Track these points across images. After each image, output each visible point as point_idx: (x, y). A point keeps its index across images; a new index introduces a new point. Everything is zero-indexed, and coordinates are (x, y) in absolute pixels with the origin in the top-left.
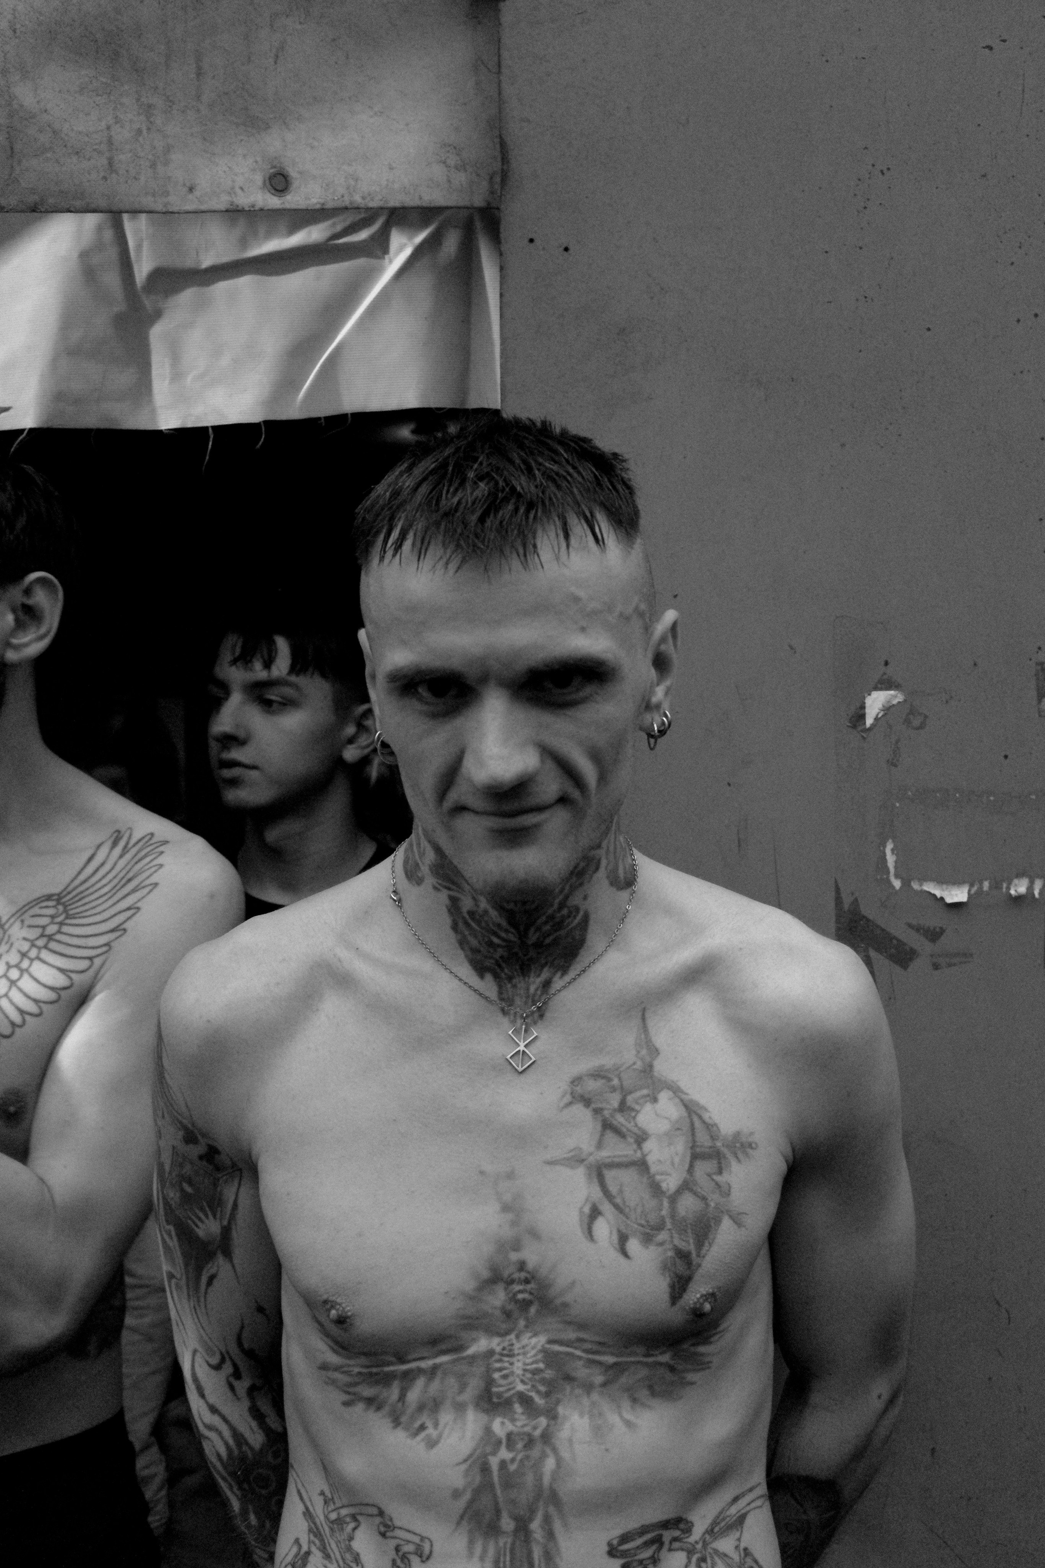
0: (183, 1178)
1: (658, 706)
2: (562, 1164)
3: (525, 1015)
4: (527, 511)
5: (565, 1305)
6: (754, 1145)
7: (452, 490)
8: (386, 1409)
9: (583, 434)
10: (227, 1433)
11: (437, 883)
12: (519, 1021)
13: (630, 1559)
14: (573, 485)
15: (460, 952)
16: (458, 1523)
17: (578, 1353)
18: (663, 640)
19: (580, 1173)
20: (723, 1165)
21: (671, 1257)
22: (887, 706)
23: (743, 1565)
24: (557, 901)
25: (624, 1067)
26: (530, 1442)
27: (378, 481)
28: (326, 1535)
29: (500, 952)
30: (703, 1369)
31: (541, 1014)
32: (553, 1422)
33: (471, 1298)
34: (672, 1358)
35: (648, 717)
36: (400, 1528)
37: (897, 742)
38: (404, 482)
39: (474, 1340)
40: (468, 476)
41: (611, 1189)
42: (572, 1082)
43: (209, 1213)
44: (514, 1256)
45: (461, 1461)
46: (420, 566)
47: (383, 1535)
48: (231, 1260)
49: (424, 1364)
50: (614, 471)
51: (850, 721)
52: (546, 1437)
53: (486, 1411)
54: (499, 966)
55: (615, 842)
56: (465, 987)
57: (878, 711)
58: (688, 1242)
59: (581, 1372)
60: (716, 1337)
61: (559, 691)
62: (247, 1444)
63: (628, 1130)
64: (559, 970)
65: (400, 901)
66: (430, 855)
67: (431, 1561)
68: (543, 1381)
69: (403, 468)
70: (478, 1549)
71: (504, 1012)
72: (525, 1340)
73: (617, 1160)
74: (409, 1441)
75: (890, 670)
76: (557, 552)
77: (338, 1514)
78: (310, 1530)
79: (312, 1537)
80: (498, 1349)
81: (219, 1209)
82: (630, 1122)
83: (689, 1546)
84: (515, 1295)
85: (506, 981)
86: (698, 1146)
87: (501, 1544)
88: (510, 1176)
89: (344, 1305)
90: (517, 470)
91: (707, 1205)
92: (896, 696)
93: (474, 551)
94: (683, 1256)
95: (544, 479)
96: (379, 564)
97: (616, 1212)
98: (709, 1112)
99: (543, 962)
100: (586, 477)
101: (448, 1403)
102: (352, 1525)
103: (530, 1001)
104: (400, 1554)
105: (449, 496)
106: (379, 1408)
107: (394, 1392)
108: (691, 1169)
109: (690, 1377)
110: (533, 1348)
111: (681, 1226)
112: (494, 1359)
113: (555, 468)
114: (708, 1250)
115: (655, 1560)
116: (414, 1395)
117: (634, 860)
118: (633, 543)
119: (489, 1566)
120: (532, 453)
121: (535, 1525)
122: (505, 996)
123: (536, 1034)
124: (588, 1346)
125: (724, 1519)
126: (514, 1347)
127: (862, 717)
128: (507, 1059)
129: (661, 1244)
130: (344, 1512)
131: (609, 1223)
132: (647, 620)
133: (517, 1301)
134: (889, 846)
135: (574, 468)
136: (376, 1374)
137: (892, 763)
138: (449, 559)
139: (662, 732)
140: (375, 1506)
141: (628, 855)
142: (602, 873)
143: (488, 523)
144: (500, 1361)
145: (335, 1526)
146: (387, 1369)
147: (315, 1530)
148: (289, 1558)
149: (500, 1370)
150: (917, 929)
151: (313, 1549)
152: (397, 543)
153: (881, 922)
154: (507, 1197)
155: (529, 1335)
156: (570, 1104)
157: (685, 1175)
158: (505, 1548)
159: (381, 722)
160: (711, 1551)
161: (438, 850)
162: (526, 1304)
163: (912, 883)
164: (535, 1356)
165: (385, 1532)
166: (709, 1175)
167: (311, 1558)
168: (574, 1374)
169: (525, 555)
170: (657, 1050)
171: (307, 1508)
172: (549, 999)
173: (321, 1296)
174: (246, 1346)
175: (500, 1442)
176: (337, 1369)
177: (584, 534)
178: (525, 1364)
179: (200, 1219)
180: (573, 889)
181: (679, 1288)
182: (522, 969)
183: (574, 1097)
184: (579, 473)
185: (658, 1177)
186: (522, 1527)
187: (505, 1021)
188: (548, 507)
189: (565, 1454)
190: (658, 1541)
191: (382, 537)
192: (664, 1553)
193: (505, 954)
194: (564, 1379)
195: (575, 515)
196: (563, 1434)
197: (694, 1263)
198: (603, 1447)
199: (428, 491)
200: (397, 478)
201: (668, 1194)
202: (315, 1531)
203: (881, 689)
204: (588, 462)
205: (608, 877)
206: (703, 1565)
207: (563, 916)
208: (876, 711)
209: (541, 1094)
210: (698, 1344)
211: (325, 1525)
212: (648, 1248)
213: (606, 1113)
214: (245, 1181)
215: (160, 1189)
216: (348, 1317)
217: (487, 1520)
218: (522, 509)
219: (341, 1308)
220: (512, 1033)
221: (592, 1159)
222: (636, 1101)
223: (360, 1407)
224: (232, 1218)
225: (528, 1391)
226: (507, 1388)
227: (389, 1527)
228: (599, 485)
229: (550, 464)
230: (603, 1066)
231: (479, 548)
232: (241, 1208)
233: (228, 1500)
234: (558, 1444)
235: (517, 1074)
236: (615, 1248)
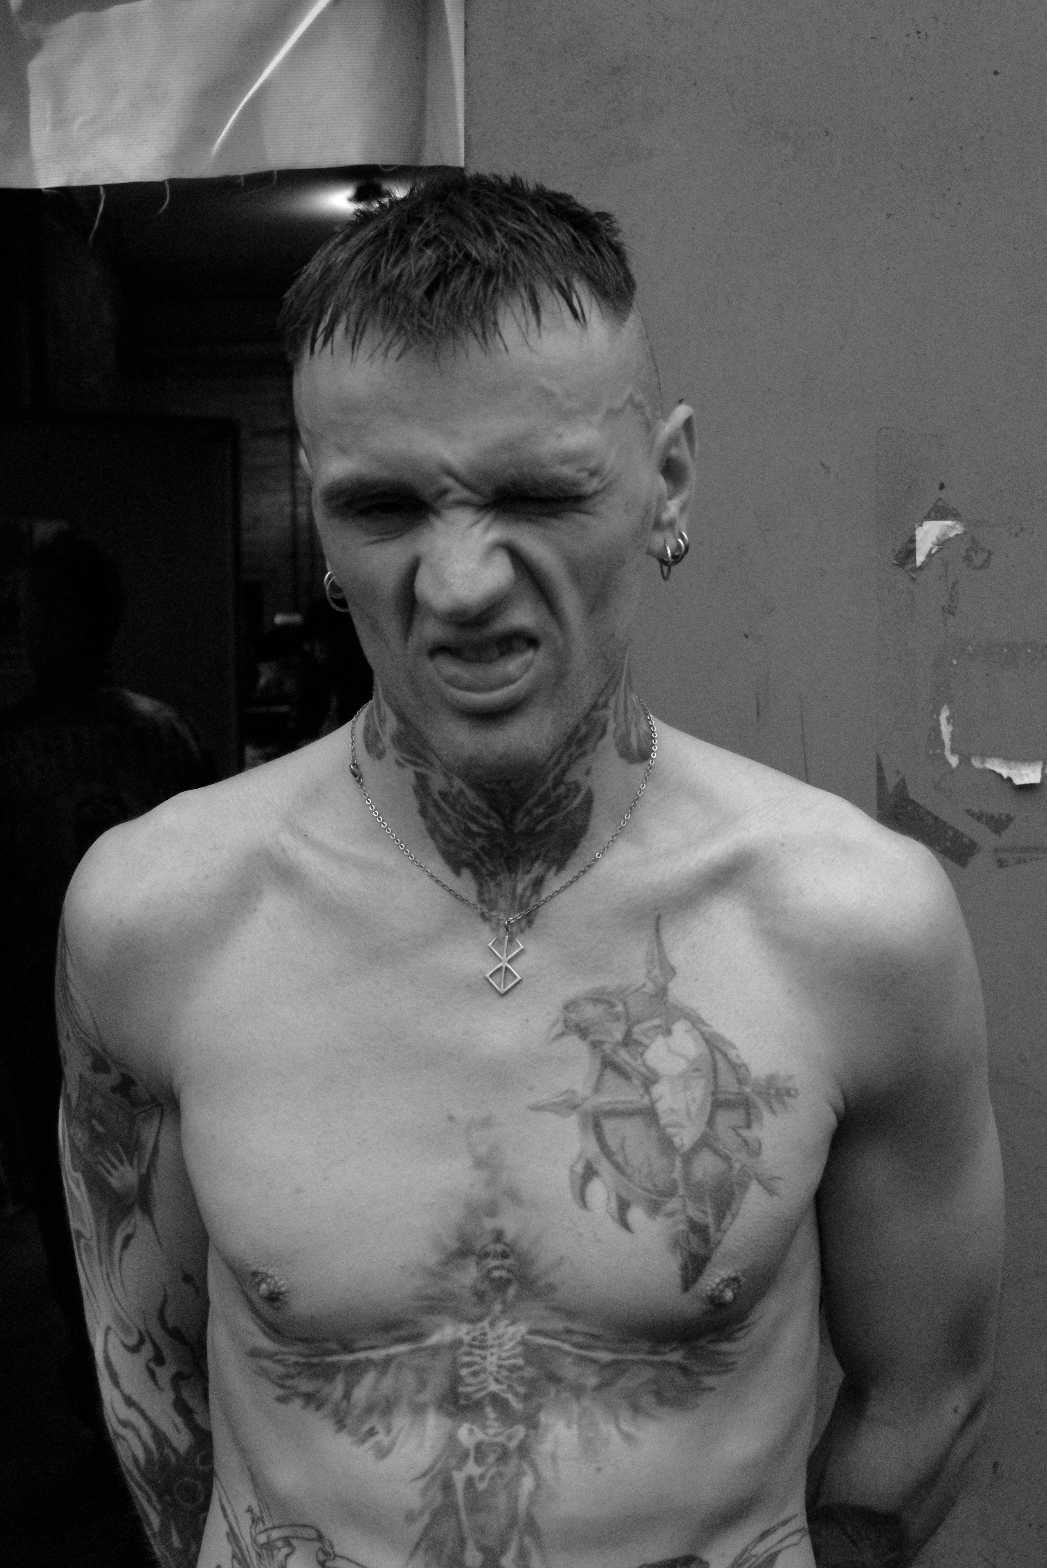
0: (91, 1114)
1: (671, 525)
2: (550, 1111)
3: (509, 921)
4: (486, 282)
5: (551, 1287)
6: (793, 1092)
7: (391, 260)
8: (328, 1409)
10: (145, 1431)
11: (401, 755)
12: (502, 931)
14: (543, 248)
15: (430, 841)
16: (412, 1555)
17: (566, 1347)
18: (674, 441)
19: (572, 1122)
20: (753, 1117)
21: (683, 1231)
22: (942, 539)
24: (552, 775)
25: (632, 989)
26: (504, 1456)
28: (252, 1562)
29: (480, 841)
30: (726, 1371)
31: (529, 919)
32: (532, 1432)
33: (434, 1274)
34: (686, 1357)
35: (659, 539)
36: (342, 1557)
37: (955, 583)
38: (337, 258)
39: (439, 1326)
40: (412, 240)
41: (610, 1143)
42: (566, 1008)
43: (124, 1157)
44: (489, 1224)
45: (418, 1475)
46: (355, 354)
47: (322, 1564)
48: (151, 1218)
49: (377, 1355)
50: (598, 232)
51: (897, 557)
52: (524, 1450)
53: (451, 1415)
54: (479, 859)
55: (625, 703)
56: (436, 885)
57: (932, 546)
58: (705, 1213)
59: (570, 1371)
60: (741, 1334)
62: (170, 1446)
63: (633, 1069)
64: (554, 865)
65: (360, 775)
66: (393, 724)
68: (522, 1380)
69: (338, 239)
71: (484, 918)
72: (501, 1328)
73: (619, 1107)
74: (355, 1448)
75: (943, 494)
76: (525, 333)
77: (269, 1537)
78: (234, 1556)
79: (236, 1565)
80: (467, 1339)
81: (136, 1154)
82: (636, 1060)
84: (490, 1271)
85: (487, 878)
86: (721, 1092)
88: (486, 1122)
89: (276, 1278)
90: (472, 231)
91: (731, 1166)
92: (953, 528)
93: (420, 333)
94: (698, 1229)
95: (506, 241)
96: (310, 356)
97: (616, 1173)
98: (736, 1048)
99: (534, 854)
100: (560, 238)
101: (403, 1404)
102: (285, 1551)
103: (517, 904)
105: (389, 267)
106: (319, 1407)
107: (337, 1388)
108: (711, 1122)
109: (709, 1381)
110: (511, 1339)
111: (697, 1193)
112: (461, 1351)
113: (521, 228)
114: (731, 1223)
116: (361, 1393)
117: (650, 726)
120: (491, 211)
121: (508, 1561)
122: (486, 897)
123: (522, 947)
124: (581, 1339)
125: (747, 1560)
126: (487, 1338)
127: (912, 552)
128: (485, 977)
129: (671, 1214)
130: (275, 1534)
131: (606, 1186)
133: (492, 1280)
134: (944, 714)
135: (546, 228)
136: (316, 1365)
137: (949, 610)
138: (390, 343)
139: (678, 558)
140: (313, 1528)
141: (643, 720)
142: (608, 741)
143: (437, 298)
144: (470, 1354)
145: (264, 1551)
146: (329, 1359)
147: (240, 1556)
149: (469, 1365)
150: (978, 817)
152: (328, 327)
153: (933, 809)
154: (482, 1150)
155: (506, 1322)
156: (563, 1034)
157: (703, 1128)
161: (401, 716)
162: (501, 1285)
163: (975, 760)
164: (513, 1348)
165: (325, 1561)
166: (734, 1128)
168: (560, 1373)
169: (485, 337)
170: (673, 969)
171: (231, 1527)
173: (248, 1265)
174: (171, 1323)
175: (466, 1454)
176: (270, 1356)
177: (558, 309)
178: (500, 1358)
179: (114, 1166)
180: (572, 760)
181: (694, 1270)
182: (507, 863)
183: (567, 1026)
184: (552, 234)
185: (669, 1130)
186: (492, 1562)
187: (485, 930)
188: (512, 276)
189: (547, 1472)
191: (312, 325)
193: (488, 845)
194: (548, 1379)
195: (547, 286)
196: (545, 1447)
197: (712, 1239)
198: (594, 1465)
199: (364, 263)
201: (681, 1152)
203: (936, 519)
204: (565, 221)
205: (616, 746)
207: (559, 796)
208: (930, 545)
209: (527, 1021)
210: (719, 1341)
211: (251, 1549)
212: (654, 1219)
213: (607, 1047)
214: (167, 1119)
215: (65, 1126)
216: (281, 1293)
217: (447, 1551)
218: (478, 281)
219: (273, 1282)
220: (492, 945)
221: (588, 1106)
222: (645, 1033)
223: (298, 1403)
224: (152, 1164)
225: (504, 1392)
226: (478, 1387)
227: (330, 1555)
228: (579, 248)
229: (514, 223)
230: (605, 988)
231: (425, 328)
232: (162, 1153)
233: (146, 1515)
234: (539, 1460)
235: (495, 996)
236: (613, 1218)
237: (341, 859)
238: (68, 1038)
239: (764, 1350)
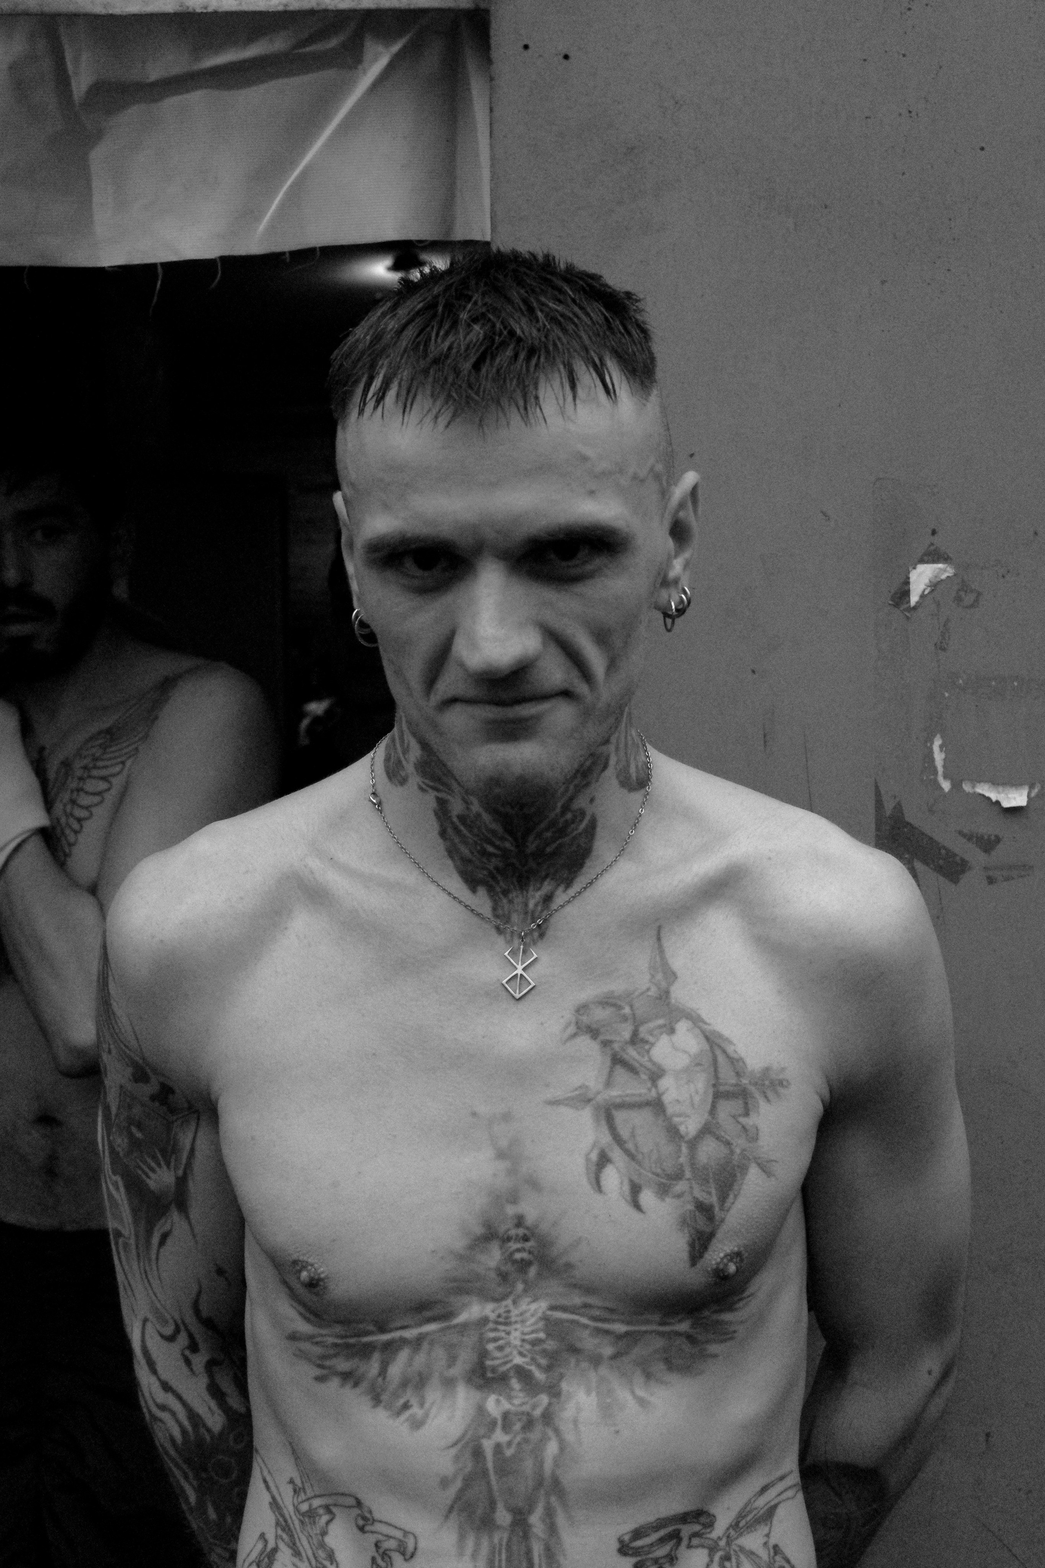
0: (131, 1121)
1: (676, 581)
2: (567, 1105)
3: (523, 934)
4: (528, 359)
5: (569, 1265)
6: (785, 1083)
7: (442, 333)
8: (365, 1385)
9: (592, 269)
10: (181, 1414)
11: (423, 782)
12: (516, 941)
13: (644, 1557)
14: (581, 328)
15: (449, 862)
16: (447, 1517)
17: (584, 1321)
18: (682, 505)
19: (586, 1115)
20: (750, 1106)
21: (690, 1211)
22: (934, 581)
23: (773, 1564)
24: (559, 805)
25: (637, 993)
26: (529, 1424)
27: (355, 324)
28: (295, 1529)
29: (494, 861)
30: (725, 1341)
31: (542, 932)
32: (554, 1400)
33: (461, 1257)
34: (693, 1326)
35: (664, 594)
36: (381, 1522)
37: (947, 622)
38: (386, 324)
39: (465, 1306)
40: (461, 317)
41: (622, 1133)
42: (578, 1011)
43: (162, 1163)
44: (511, 1210)
45: (450, 1444)
46: (405, 421)
47: (362, 1529)
48: (188, 1218)
49: (410, 1334)
50: (626, 312)
51: (892, 599)
52: (548, 1417)
53: (479, 1388)
54: (494, 878)
55: (626, 736)
56: (455, 902)
57: (925, 587)
58: (709, 1193)
59: (588, 1342)
60: (741, 1304)
61: (564, 564)
63: (641, 1065)
64: (562, 883)
65: (380, 804)
66: (415, 752)
67: (413, 1561)
68: (544, 1352)
69: (385, 308)
70: (470, 1543)
71: (498, 930)
72: (524, 1305)
73: (628, 1100)
74: (391, 1422)
75: (936, 540)
76: (562, 405)
77: (310, 1505)
78: (278, 1524)
79: (280, 1532)
80: (492, 1316)
81: (174, 1157)
82: (643, 1056)
83: (710, 1542)
84: (512, 1254)
85: (501, 896)
86: (721, 1083)
87: (496, 1541)
88: (507, 1117)
89: (316, 1266)
90: (516, 310)
91: (732, 1152)
92: (945, 571)
93: (468, 403)
94: (704, 1208)
95: (547, 321)
96: (358, 418)
97: (627, 1159)
98: (735, 1045)
99: (544, 873)
100: (594, 319)
101: (435, 1381)
102: (325, 1518)
103: (529, 918)
104: (381, 1551)
105: (439, 340)
106: (356, 1385)
107: (373, 1367)
108: (713, 1111)
109: (713, 1348)
110: (532, 1315)
111: (702, 1175)
112: (487, 1327)
113: (560, 308)
114: (733, 1203)
115: (672, 1558)
116: (396, 1370)
117: (648, 756)
118: (649, 395)
119: (482, 1564)
120: (533, 291)
121: (535, 1519)
122: (500, 912)
123: (535, 956)
124: (597, 1313)
125: (750, 1512)
126: (511, 1314)
127: (906, 593)
128: (503, 985)
129: (679, 1196)
130: (316, 1503)
131: (619, 1171)
132: (665, 483)
133: (515, 1262)
134: (937, 742)
135: (582, 308)
136: (354, 1345)
137: (941, 647)
138: (439, 411)
139: (681, 611)
140: (352, 1496)
141: (642, 753)
142: (610, 772)
143: (484, 370)
144: (495, 1330)
145: (306, 1518)
146: (365, 1339)
147: (283, 1523)
148: (254, 1556)
149: (495, 1340)
150: (969, 837)
151: (282, 1545)
152: (379, 394)
153: (927, 829)
154: (504, 1143)
155: (528, 1300)
156: (574, 1035)
157: (706, 1116)
158: (501, 1545)
159: (359, 599)
160: (737, 1549)
161: (425, 745)
162: (523, 1266)
163: (964, 785)
164: (536, 1323)
165: (364, 1526)
166: (734, 1117)
167: (279, 1556)
168: (579, 1345)
169: (526, 409)
170: (674, 974)
171: (273, 1498)
172: (551, 915)
173: (289, 1255)
174: (205, 1314)
175: (494, 1423)
176: (310, 1338)
177: (593, 385)
178: (523, 1333)
179: (151, 1169)
180: (579, 789)
181: (700, 1247)
182: (519, 882)
183: (578, 1028)
184: (588, 315)
185: (676, 1120)
186: (520, 1521)
187: (500, 941)
188: (552, 353)
189: (570, 1437)
190: (675, 1536)
191: (362, 386)
192: (682, 1550)
193: (501, 865)
194: (568, 1350)
195: (582, 363)
196: (568, 1412)
197: (717, 1218)
198: (613, 1429)
199: (415, 334)
200: (379, 319)
201: (686, 1139)
202: (283, 1525)
203: (927, 562)
204: (598, 302)
205: (617, 777)
206: (727, 1564)
207: (566, 821)
208: (922, 587)
209: (542, 1024)
210: (721, 1311)
211: (294, 1518)
212: (663, 1200)
213: (616, 1046)
214: (203, 1123)
215: (105, 1134)
216: (320, 1280)
217: (479, 1512)
218: (522, 356)
219: (313, 1269)
220: (508, 954)
221: (599, 1098)
222: (651, 1033)
223: (335, 1382)
224: (189, 1165)
225: (527, 1364)
226: (503, 1360)
227: (368, 1520)
228: (610, 328)
229: (554, 304)
230: (613, 992)
231: (473, 399)
232: (198, 1154)
233: (183, 1491)
234: (563, 1427)
235: (513, 1001)
236: (626, 1200)
237: (366, 880)
238: (110, 1052)
239: (761, 1319)
